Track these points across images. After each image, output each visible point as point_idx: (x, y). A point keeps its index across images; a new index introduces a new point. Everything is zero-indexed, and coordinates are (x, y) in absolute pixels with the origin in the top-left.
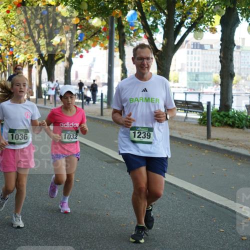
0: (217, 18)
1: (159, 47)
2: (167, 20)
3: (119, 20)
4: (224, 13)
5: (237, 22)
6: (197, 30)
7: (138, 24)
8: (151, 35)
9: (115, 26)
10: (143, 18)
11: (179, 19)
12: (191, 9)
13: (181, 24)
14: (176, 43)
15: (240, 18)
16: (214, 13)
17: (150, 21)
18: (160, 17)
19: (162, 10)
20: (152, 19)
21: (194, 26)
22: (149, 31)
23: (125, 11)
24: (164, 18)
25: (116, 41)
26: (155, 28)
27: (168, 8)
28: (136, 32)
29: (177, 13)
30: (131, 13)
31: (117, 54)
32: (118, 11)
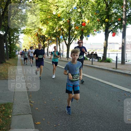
0: (79, 37)
1: (67, 43)
2: (69, 38)
3: (59, 38)
4: (80, 36)
5: (83, 37)
6: (75, 39)
7: (63, 39)
8: (65, 41)
9: (58, 39)
10: (64, 37)
11: (71, 37)
12: (74, 35)
13: (72, 38)
14: (71, 42)
15: (84, 36)
16: (78, 36)
17: (65, 38)
18: (67, 37)
19: (68, 36)
20: (66, 37)
21: (74, 39)
22: (65, 40)
23: (60, 36)
24: (68, 37)
25: (58, 42)
26: (66, 39)
27: (69, 35)
28: (62, 40)
29: (71, 36)
30: (61, 36)
31: (58, 45)
32: (58, 36)
